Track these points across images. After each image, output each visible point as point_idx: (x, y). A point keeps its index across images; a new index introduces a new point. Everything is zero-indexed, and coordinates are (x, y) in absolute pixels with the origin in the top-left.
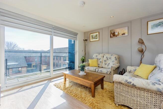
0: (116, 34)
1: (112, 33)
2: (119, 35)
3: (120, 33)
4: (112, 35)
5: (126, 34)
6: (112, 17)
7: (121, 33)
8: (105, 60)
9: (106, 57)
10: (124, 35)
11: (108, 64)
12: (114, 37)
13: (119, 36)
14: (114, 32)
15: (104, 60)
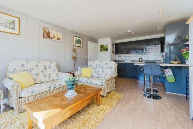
0: (51, 35)
1: (46, 32)
2: (55, 38)
3: (55, 36)
4: (45, 35)
5: (61, 40)
6: (65, 17)
7: (57, 36)
8: (42, 70)
9: (44, 65)
10: (59, 40)
11: (48, 75)
12: (49, 38)
13: (55, 40)
14: (49, 32)
15: (40, 71)
